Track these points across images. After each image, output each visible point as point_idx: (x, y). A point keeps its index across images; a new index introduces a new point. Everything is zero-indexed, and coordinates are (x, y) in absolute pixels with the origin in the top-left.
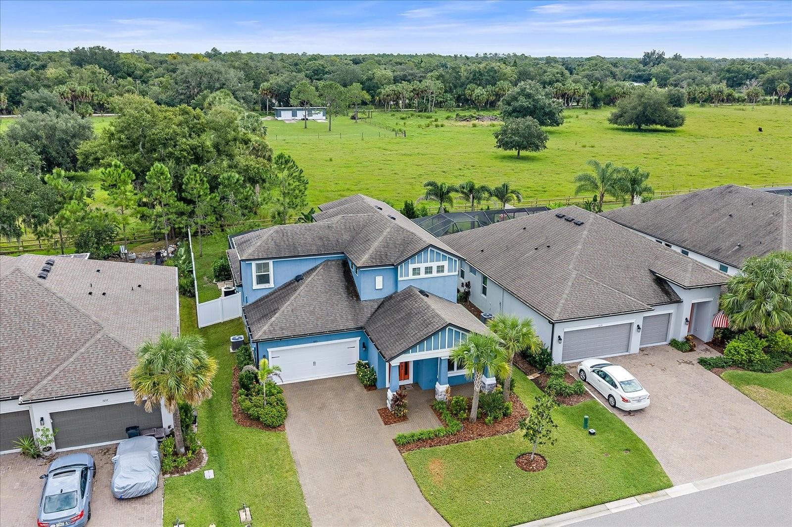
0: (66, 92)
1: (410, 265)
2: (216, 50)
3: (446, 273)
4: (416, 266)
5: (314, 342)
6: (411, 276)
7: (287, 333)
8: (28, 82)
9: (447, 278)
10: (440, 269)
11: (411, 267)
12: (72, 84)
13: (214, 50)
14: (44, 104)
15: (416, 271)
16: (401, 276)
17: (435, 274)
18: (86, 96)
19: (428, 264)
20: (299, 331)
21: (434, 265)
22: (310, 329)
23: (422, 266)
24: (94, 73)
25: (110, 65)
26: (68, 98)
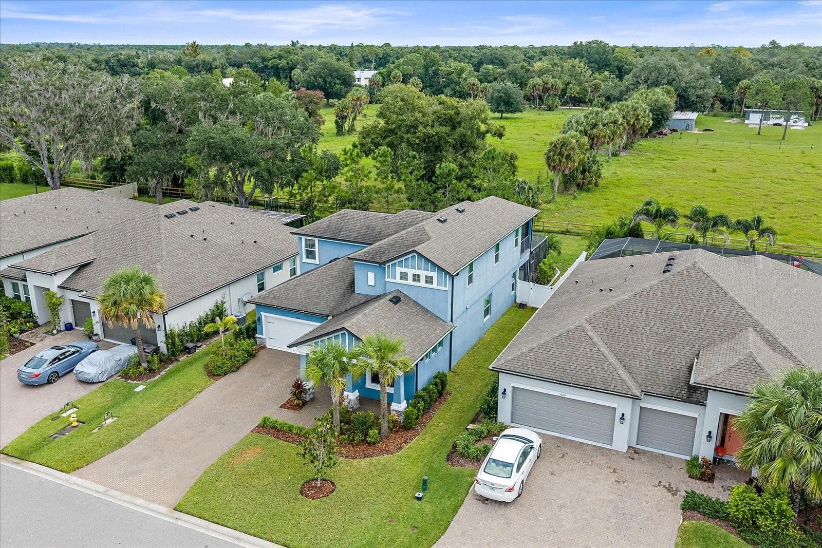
0: (539, 84)
1: (397, 267)
2: (775, 43)
3: (435, 285)
4: (404, 270)
5: (297, 318)
6: (398, 280)
7: (275, 303)
8: (517, 74)
9: (436, 292)
10: (429, 280)
11: (399, 270)
12: (547, 77)
13: (773, 43)
14: (503, 95)
15: (404, 276)
16: (389, 277)
17: (422, 283)
18: (556, 88)
19: (417, 272)
20: (284, 304)
21: (423, 274)
22: (294, 305)
23: (410, 272)
24: (573, 67)
25: (601, 59)
26: (539, 89)
